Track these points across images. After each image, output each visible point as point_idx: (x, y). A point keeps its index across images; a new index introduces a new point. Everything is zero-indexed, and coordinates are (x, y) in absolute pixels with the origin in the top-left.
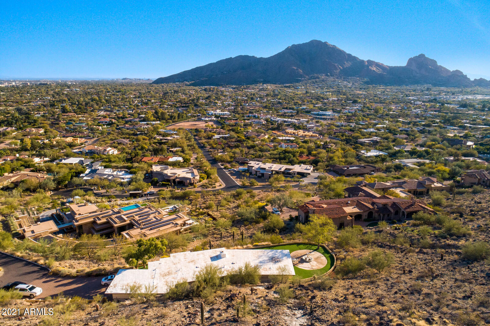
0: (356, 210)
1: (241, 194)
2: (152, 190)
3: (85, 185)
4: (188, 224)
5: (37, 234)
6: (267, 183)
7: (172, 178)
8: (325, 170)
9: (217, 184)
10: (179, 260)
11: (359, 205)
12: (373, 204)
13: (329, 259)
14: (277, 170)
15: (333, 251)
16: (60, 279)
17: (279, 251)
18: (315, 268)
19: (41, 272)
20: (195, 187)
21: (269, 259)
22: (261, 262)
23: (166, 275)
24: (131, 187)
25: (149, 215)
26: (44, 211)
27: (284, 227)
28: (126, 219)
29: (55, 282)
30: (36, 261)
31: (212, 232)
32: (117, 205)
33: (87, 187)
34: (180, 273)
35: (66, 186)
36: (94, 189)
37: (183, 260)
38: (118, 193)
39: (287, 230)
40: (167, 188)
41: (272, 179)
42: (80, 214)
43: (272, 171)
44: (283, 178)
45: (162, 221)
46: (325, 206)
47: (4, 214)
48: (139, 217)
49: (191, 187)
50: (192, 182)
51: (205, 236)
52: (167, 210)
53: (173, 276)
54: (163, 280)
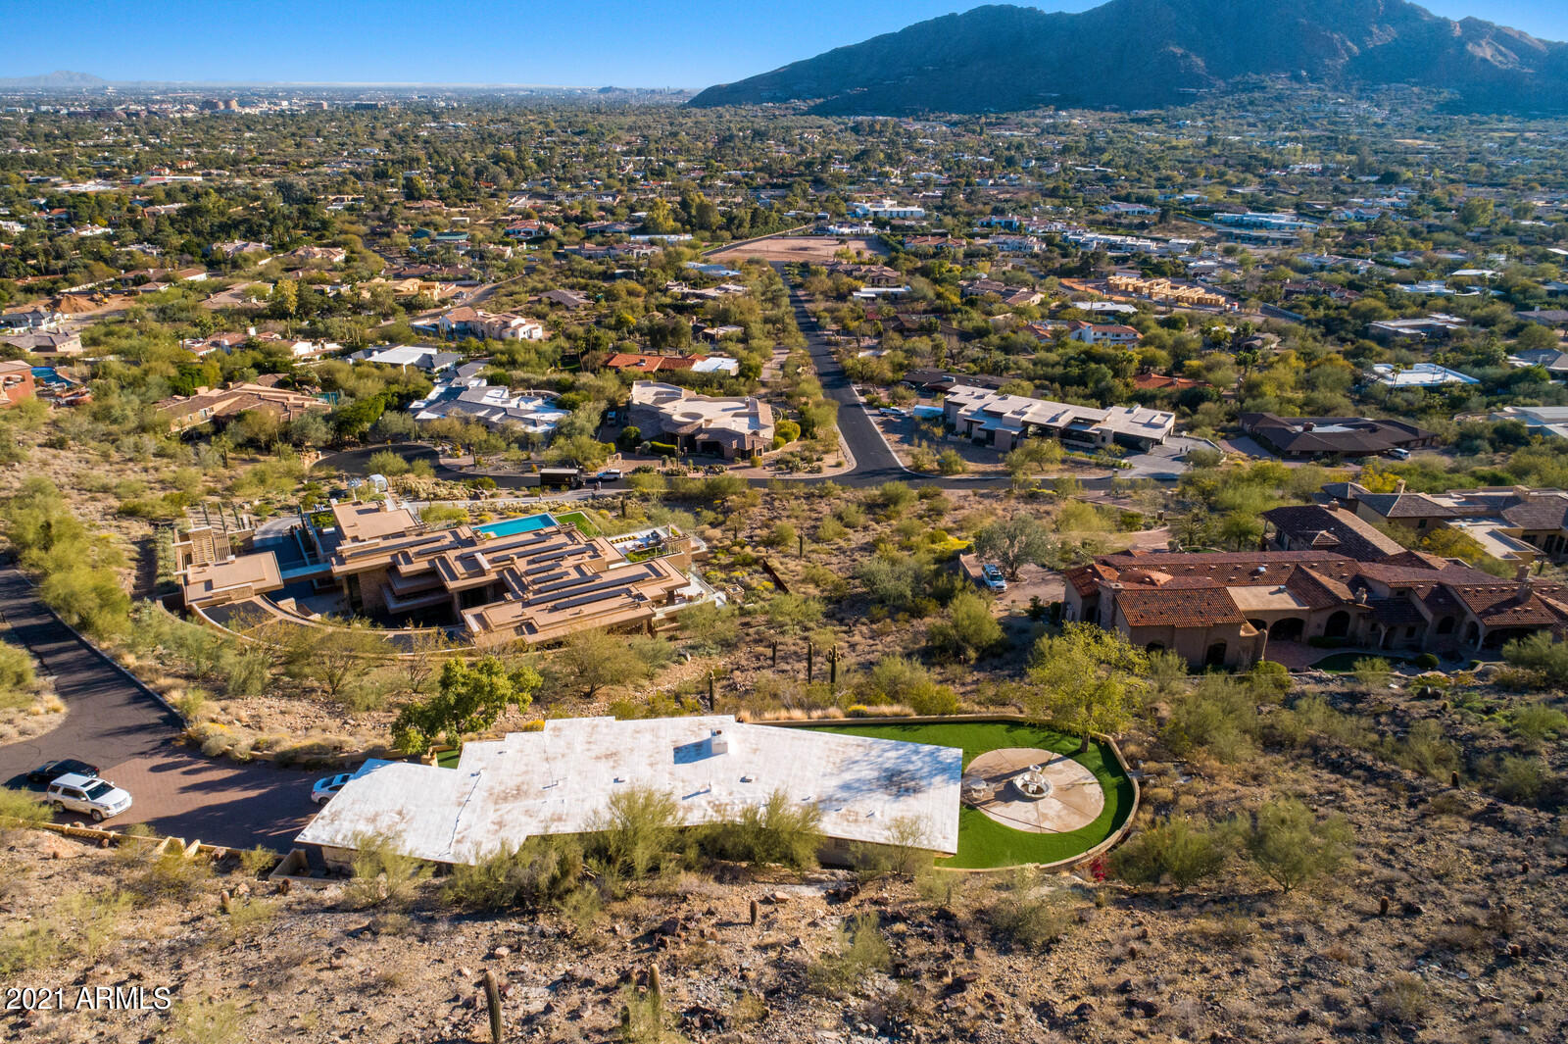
0: (1285, 602)
1: (896, 503)
2: (618, 465)
3: (420, 437)
4: (683, 599)
5: (217, 594)
6: (1000, 467)
7: (685, 430)
8: (1223, 430)
9: (830, 459)
10: (570, 746)
11: (1299, 583)
12: (1357, 582)
13: (1114, 796)
14: (1043, 421)
15: (1135, 767)
16: (201, 764)
17: (927, 748)
18: (1050, 826)
19: (161, 732)
20: (753, 466)
21: (878, 779)
22: (846, 787)
23: (505, 799)
24: (552, 453)
25: (562, 557)
26: (274, 515)
27: (999, 643)
28: (487, 566)
29: (185, 773)
30: (163, 692)
31: (757, 633)
32: (495, 511)
33: (424, 444)
34: (553, 796)
35: (363, 437)
36: (444, 451)
37: (579, 748)
38: (508, 470)
39: (1007, 656)
40: (664, 464)
41: (1016, 456)
42: (355, 539)
43: (1026, 424)
44: (1059, 452)
45: (597, 581)
46: (1162, 578)
47: (156, 519)
48: (530, 563)
49: (741, 464)
50: (748, 447)
51: (727, 646)
52: (629, 544)
53: (529, 803)
54: (493, 816)
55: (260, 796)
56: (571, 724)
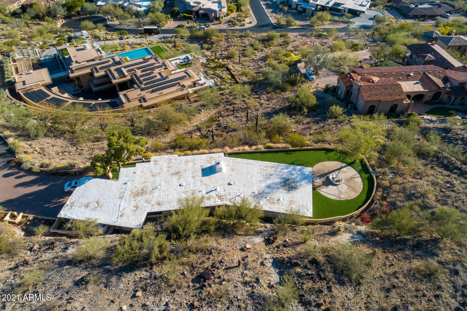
0: (419, 88)
1: (272, 40)
2: (171, 24)
3: (99, 13)
4: (199, 85)
5: (27, 87)
6: (308, 23)
7: (195, 9)
8: (386, 6)
9: (247, 20)
10: (161, 169)
11: (425, 80)
12: (446, 80)
13: (366, 182)
14: (324, 4)
15: (374, 170)
16: (22, 174)
17: (299, 167)
18: (343, 197)
19: (7, 157)
20: (220, 23)
21: (280, 183)
22: (269, 187)
23: (138, 195)
24: (147, 19)
25: (153, 69)
26: (48, 48)
28: (126, 74)
29: (16, 178)
30: (6, 137)
31: (226, 98)
32: (129, 44)
33: (101, 15)
34: (156, 194)
35: (78, 13)
36: (108, 19)
37: (165, 169)
38: (133, 27)
39: (319, 111)
40: (188, 23)
41: (314, 19)
42: (77, 62)
43: (317, 5)
44: (329, 17)
45: (167, 80)
46: (376, 79)
47: (3, 52)
48: (142, 71)
49: (216, 22)
50: (218, 16)
52: (178, 61)
53: (147, 197)
54: (133, 203)
55: (45, 189)
56: (161, 158)
